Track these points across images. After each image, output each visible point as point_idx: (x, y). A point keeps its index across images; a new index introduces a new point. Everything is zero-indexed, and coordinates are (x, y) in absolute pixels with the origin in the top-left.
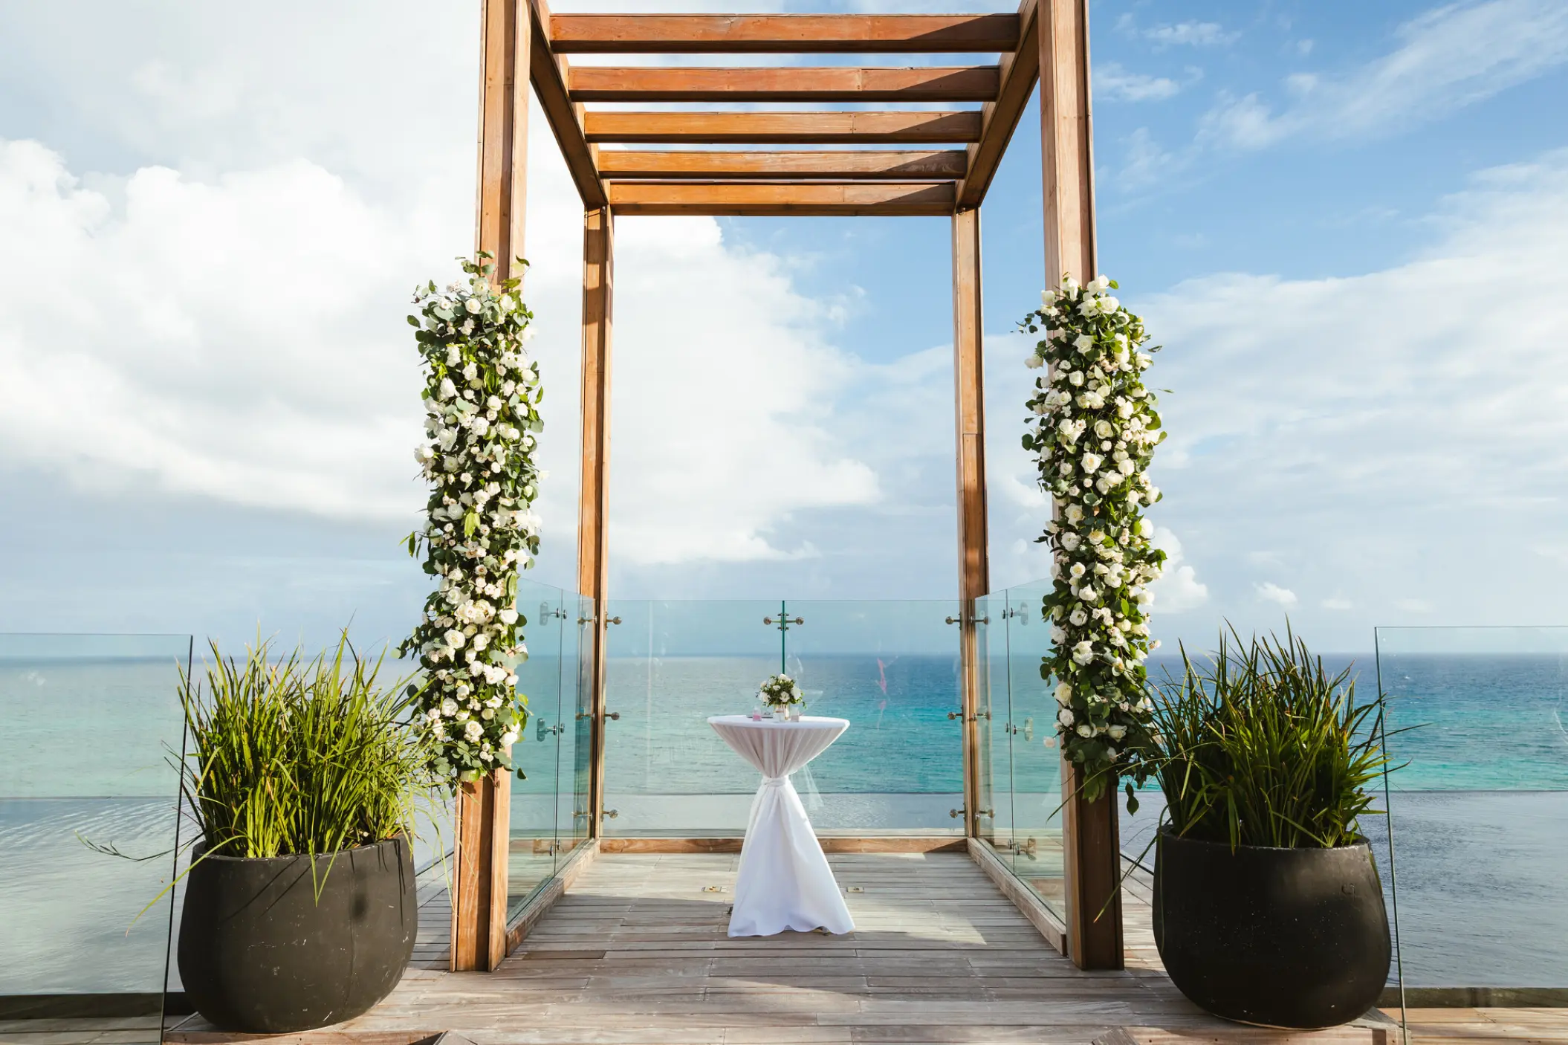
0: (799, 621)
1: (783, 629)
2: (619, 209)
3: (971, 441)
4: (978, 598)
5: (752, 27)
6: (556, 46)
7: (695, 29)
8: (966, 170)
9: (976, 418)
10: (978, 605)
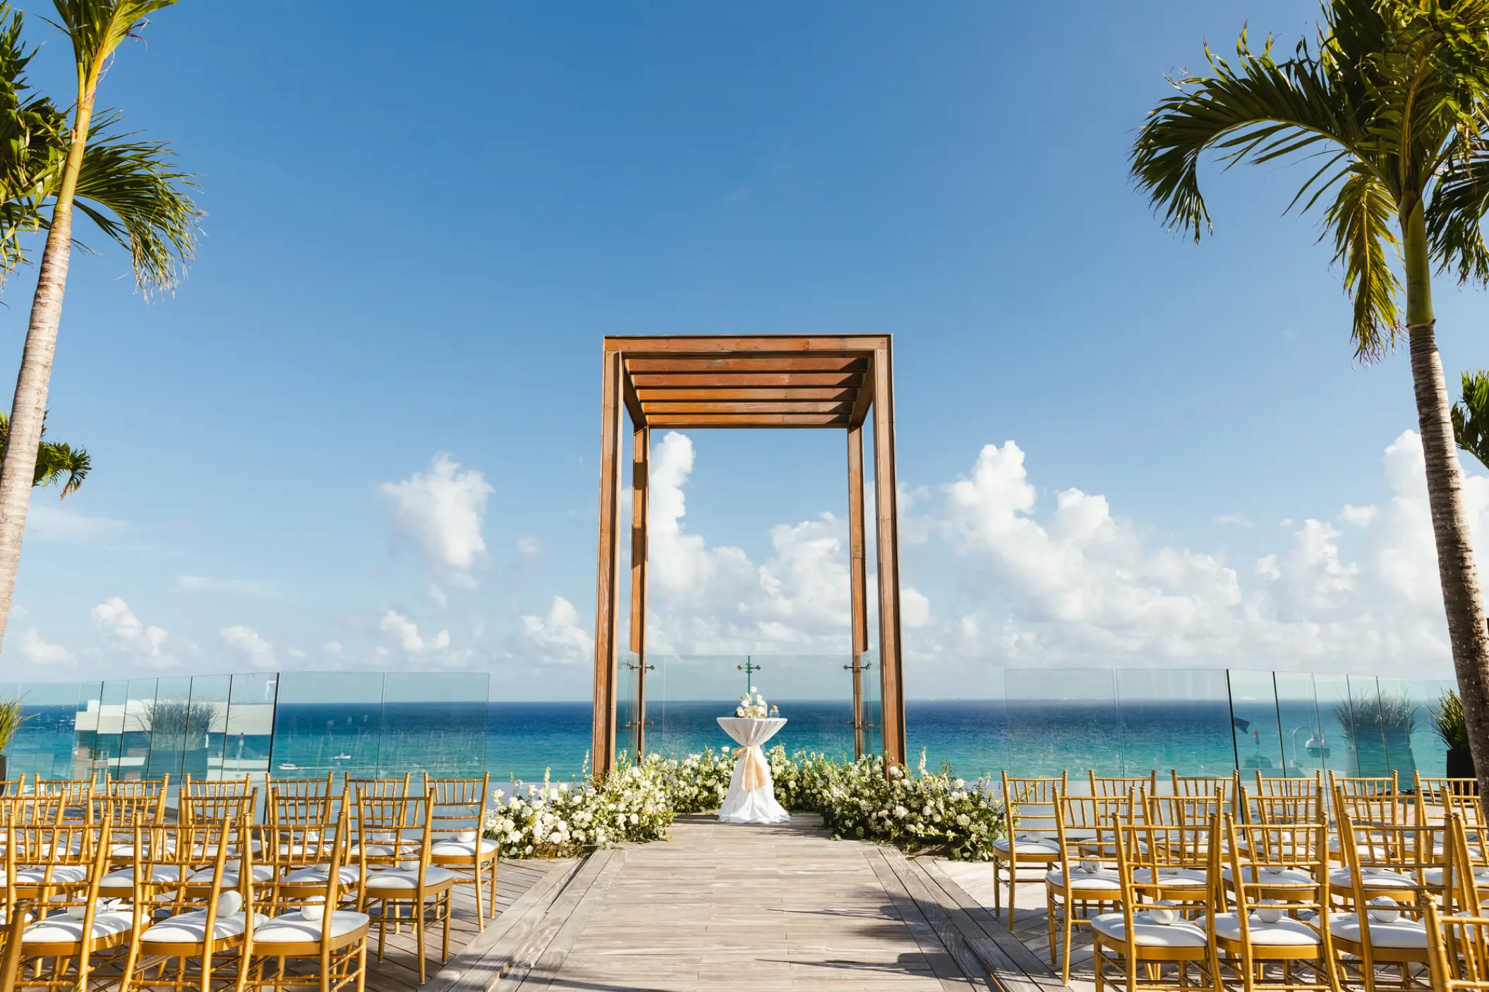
0: (758, 668)
1: (749, 672)
2: (652, 426)
3: (858, 562)
4: (862, 654)
5: (731, 364)
6: (632, 373)
7: (703, 364)
8: (851, 411)
9: (860, 548)
10: (862, 658)
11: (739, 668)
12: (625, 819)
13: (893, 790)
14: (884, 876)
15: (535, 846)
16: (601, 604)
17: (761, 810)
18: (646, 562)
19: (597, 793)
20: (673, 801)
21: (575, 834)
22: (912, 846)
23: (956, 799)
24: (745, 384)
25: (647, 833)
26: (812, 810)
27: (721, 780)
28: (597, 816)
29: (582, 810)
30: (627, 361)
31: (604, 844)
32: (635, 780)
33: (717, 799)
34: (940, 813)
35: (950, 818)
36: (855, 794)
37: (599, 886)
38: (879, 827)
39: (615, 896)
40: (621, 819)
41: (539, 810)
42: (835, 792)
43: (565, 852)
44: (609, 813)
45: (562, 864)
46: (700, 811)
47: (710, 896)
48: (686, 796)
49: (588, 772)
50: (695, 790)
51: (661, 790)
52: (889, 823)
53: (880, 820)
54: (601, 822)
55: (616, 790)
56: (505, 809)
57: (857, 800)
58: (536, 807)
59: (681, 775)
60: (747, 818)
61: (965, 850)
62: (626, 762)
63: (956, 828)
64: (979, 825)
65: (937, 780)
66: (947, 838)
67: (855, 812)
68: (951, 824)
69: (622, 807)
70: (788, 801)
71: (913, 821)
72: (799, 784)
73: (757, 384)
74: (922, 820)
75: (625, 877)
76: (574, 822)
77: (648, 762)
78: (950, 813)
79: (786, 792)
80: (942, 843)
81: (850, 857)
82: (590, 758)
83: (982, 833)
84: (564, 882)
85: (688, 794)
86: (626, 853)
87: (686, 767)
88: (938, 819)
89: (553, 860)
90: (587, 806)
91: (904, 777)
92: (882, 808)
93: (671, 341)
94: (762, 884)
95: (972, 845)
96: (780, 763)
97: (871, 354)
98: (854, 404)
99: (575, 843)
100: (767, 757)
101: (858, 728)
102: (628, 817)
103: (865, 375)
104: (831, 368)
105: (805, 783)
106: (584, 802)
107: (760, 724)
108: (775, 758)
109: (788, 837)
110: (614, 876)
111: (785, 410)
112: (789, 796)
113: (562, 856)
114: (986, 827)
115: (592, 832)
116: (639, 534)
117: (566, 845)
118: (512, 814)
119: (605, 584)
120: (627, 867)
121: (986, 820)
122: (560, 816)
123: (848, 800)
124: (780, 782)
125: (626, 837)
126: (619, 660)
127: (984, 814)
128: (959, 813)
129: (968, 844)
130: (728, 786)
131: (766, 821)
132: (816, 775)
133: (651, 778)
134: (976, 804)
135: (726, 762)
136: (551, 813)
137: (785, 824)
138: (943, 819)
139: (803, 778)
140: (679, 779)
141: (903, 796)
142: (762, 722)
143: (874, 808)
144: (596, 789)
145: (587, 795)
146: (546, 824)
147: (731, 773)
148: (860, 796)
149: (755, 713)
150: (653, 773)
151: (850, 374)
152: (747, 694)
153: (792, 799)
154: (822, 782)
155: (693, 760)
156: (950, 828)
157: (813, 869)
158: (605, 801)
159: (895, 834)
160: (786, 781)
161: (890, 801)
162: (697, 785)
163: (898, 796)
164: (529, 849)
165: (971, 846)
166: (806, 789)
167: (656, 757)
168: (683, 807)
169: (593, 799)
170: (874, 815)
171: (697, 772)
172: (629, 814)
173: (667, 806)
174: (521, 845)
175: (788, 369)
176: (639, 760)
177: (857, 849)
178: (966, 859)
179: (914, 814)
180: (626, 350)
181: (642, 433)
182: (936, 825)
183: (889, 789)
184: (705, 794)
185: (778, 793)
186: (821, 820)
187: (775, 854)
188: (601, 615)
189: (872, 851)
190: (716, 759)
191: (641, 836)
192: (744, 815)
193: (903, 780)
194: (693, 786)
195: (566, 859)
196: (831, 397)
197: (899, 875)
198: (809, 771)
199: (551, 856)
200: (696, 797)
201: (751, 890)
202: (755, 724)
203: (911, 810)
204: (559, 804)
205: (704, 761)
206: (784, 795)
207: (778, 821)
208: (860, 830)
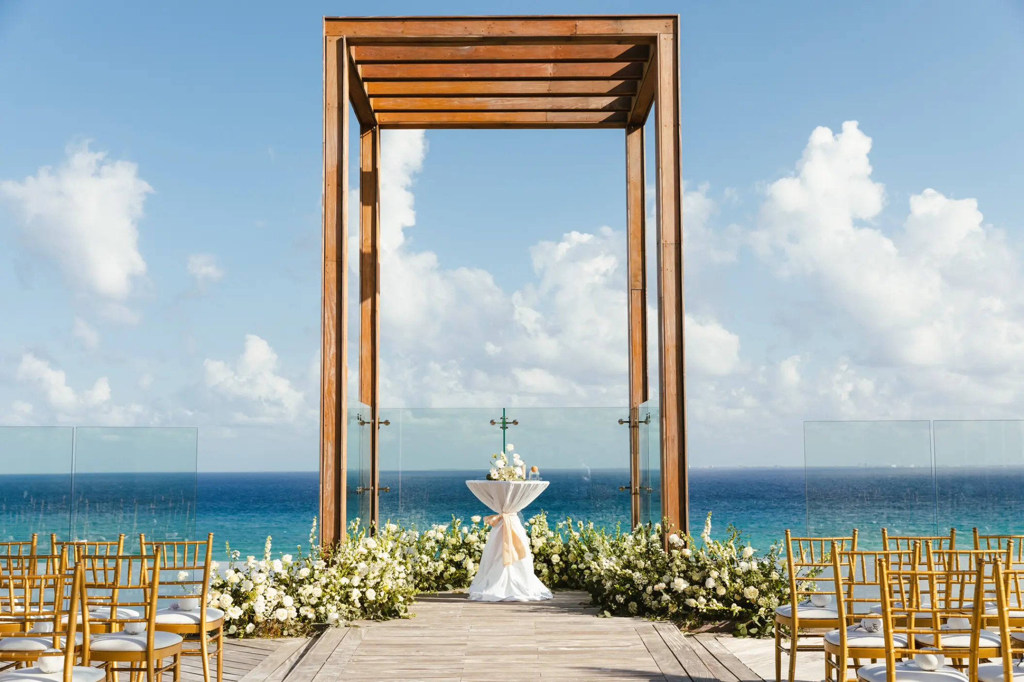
0: (515, 423)
1: (504, 428)
2: (382, 126)
3: (637, 295)
4: (641, 406)
5: (481, 50)
6: (358, 62)
7: (446, 52)
8: (631, 108)
9: (640, 278)
10: (640, 411)
11: (493, 422)
12: (360, 595)
13: (672, 561)
14: (656, 651)
15: (257, 624)
16: (327, 347)
17: (518, 586)
18: (377, 295)
19: (327, 566)
20: (415, 578)
21: (303, 611)
22: (693, 622)
23: (744, 570)
24: (498, 75)
25: (386, 610)
26: (578, 588)
27: (471, 555)
28: (328, 590)
29: (310, 583)
30: (353, 48)
31: (337, 621)
32: (370, 553)
33: (466, 576)
34: (725, 585)
35: (737, 592)
36: (628, 565)
37: (335, 663)
38: (655, 602)
39: (353, 672)
40: (355, 595)
41: (261, 584)
42: (604, 563)
43: (292, 631)
44: (341, 588)
45: (289, 644)
46: (446, 589)
47: (461, 671)
48: (429, 573)
49: (316, 542)
50: (441, 566)
51: (400, 563)
52: (666, 597)
53: (657, 594)
54: (332, 598)
55: (349, 562)
56: (221, 583)
57: (630, 572)
58: (258, 581)
59: (423, 548)
60: (502, 596)
61: (753, 625)
62: (359, 532)
63: (743, 602)
64: (770, 598)
65: (722, 548)
66: (732, 612)
67: (628, 586)
68: (737, 597)
69: (356, 581)
70: (550, 578)
71: (694, 596)
72: (564, 558)
73: (513, 75)
74: (705, 593)
75: (363, 653)
76: (302, 598)
77: (385, 533)
78: (737, 586)
79: (548, 567)
80: (727, 619)
81: (620, 633)
82: (318, 525)
83: (772, 607)
84: (294, 659)
85: (431, 570)
86: (363, 631)
87: (429, 539)
88: (722, 591)
89: (279, 639)
90: (316, 580)
91: (685, 547)
92: (658, 581)
93: (408, 23)
94: (517, 659)
95: (761, 620)
96: (541, 535)
97: (653, 40)
98: (634, 99)
99: (303, 621)
100: (526, 527)
101: (635, 494)
102: (363, 593)
103: (646, 65)
104: (604, 56)
105: (571, 557)
106: (312, 575)
107: (517, 487)
108: (536, 529)
109: (549, 614)
110: (351, 653)
111: (548, 107)
112: (552, 572)
113: (289, 635)
114: (777, 600)
115: (322, 609)
116: (369, 260)
117: (293, 623)
118: (229, 589)
119: (331, 323)
120: (363, 644)
121: (778, 592)
122: (285, 591)
123: (619, 572)
124: (542, 557)
125: (362, 615)
126: (349, 414)
127: (774, 586)
128: (747, 585)
129: (755, 619)
130: (478, 562)
131: (524, 598)
132: (584, 547)
133: (389, 550)
134: (767, 575)
135: (477, 534)
136: (274, 587)
137: (546, 602)
138: (728, 593)
139: (569, 552)
140: (420, 554)
141: (684, 567)
142: (519, 485)
143: (650, 581)
144: (325, 561)
145: (316, 567)
146: (269, 599)
147: (483, 546)
148: (634, 568)
149: (511, 474)
150: (390, 545)
151: (629, 63)
152: (502, 453)
153: (555, 576)
154: (591, 555)
155: (438, 531)
156: (736, 601)
157: (577, 645)
158: (337, 575)
159: (673, 609)
160: (548, 555)
161: (669, 573)
162: (443, 560)
163: (678, 567)
164: (250, 628)
165: (758, 621)
166: (572, 564)
167: (393, 527)
168: (426, 585)
169: (322, 572)
170: (649, 589)
171: (442, 545)
172: (364, 589)
173: (408, 582)
174: (241, 623)
175: (552, 57)
176: (373, 530)
177: (628, 626)
178: (753, 636)
179: (696, 587)
180: (351, 34)
181: (371, 134)
182: (720, 599)
183: (667, 560)
184: (453, 570)
185: (539, 569)
186: (589, 598)
187: (534, 631)
188: (327, 359)
189: (645, 628)
190: (465, 530)
191: (379, 613)
192: (498, 591)
193: (684, 550)
194: (438, 561)
195: (294, 638)
196: (605, 91)
197: (675, 650)
198: (576, 543)
199: (276, 635)
200: (442, 573)
201: (507, 665)
202: (512, 488)
203: (692, 582)
204: (283, 577)
205: (450, 532)
206: (545, 571)
207: (538, 599)
208: (633, 606)
